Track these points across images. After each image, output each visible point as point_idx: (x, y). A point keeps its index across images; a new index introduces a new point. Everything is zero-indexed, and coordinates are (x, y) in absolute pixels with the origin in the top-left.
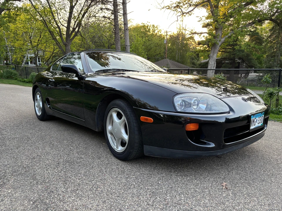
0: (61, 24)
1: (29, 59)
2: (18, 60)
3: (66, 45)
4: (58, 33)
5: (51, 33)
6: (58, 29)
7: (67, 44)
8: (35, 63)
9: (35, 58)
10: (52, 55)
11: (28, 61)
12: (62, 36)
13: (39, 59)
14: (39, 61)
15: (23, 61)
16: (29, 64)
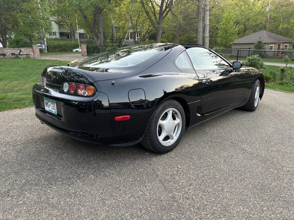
0: (156, 4)
1: (129, 35)
2: (121, 37)
3: (158, 23)
4: (153, 13)
5: (147, 13)
6: (152, 9)
7: (160, 22)
8: (134, 38)
9: (134, 33)
10: (148, 31)
11: (129, 37)
12: (156, 15)
13: (137, 34)
14: (137, 36)
15: (124, 38)
16: (130, 39)
